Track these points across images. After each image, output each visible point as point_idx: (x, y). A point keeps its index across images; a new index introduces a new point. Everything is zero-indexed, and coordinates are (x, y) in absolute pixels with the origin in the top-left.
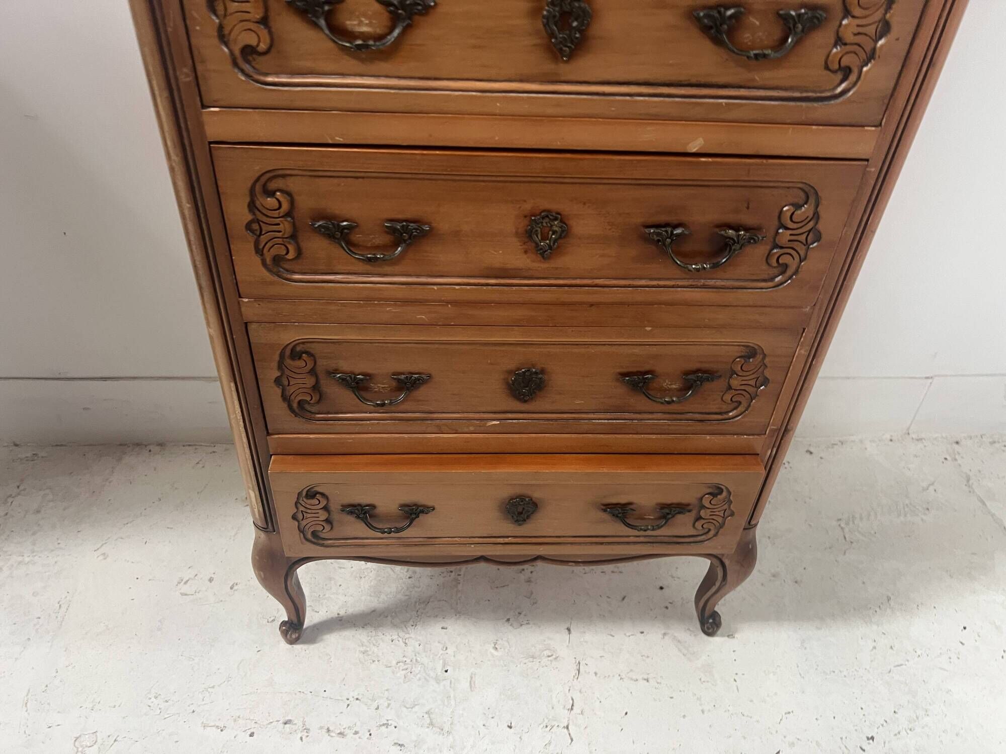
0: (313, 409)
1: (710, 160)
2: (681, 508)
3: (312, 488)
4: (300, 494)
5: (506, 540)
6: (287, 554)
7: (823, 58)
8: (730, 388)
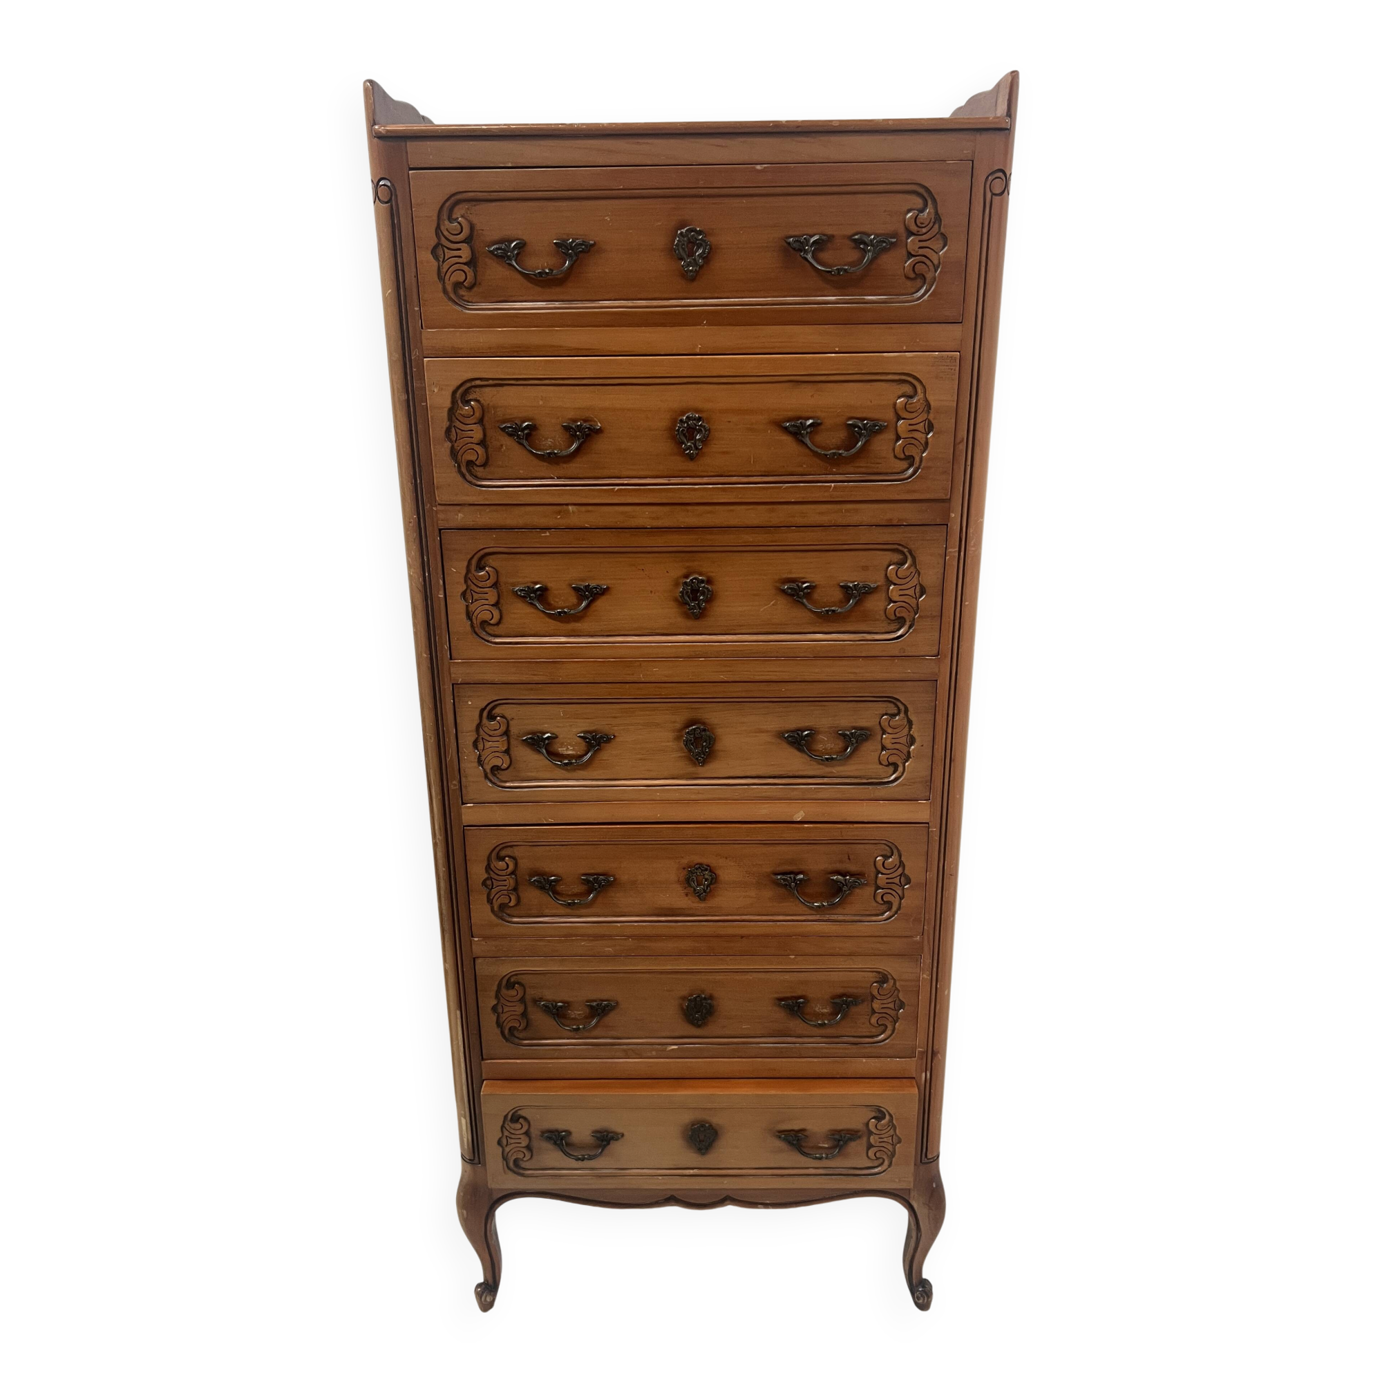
0: (521, 1035)
1: (811, 825)
2: (853, 1135)
3: (516, 1111)
4: (506, 1117)
5: (691, 1172)
6: (492, 1185)
7: (877, 758)
8: (874, 1012)
